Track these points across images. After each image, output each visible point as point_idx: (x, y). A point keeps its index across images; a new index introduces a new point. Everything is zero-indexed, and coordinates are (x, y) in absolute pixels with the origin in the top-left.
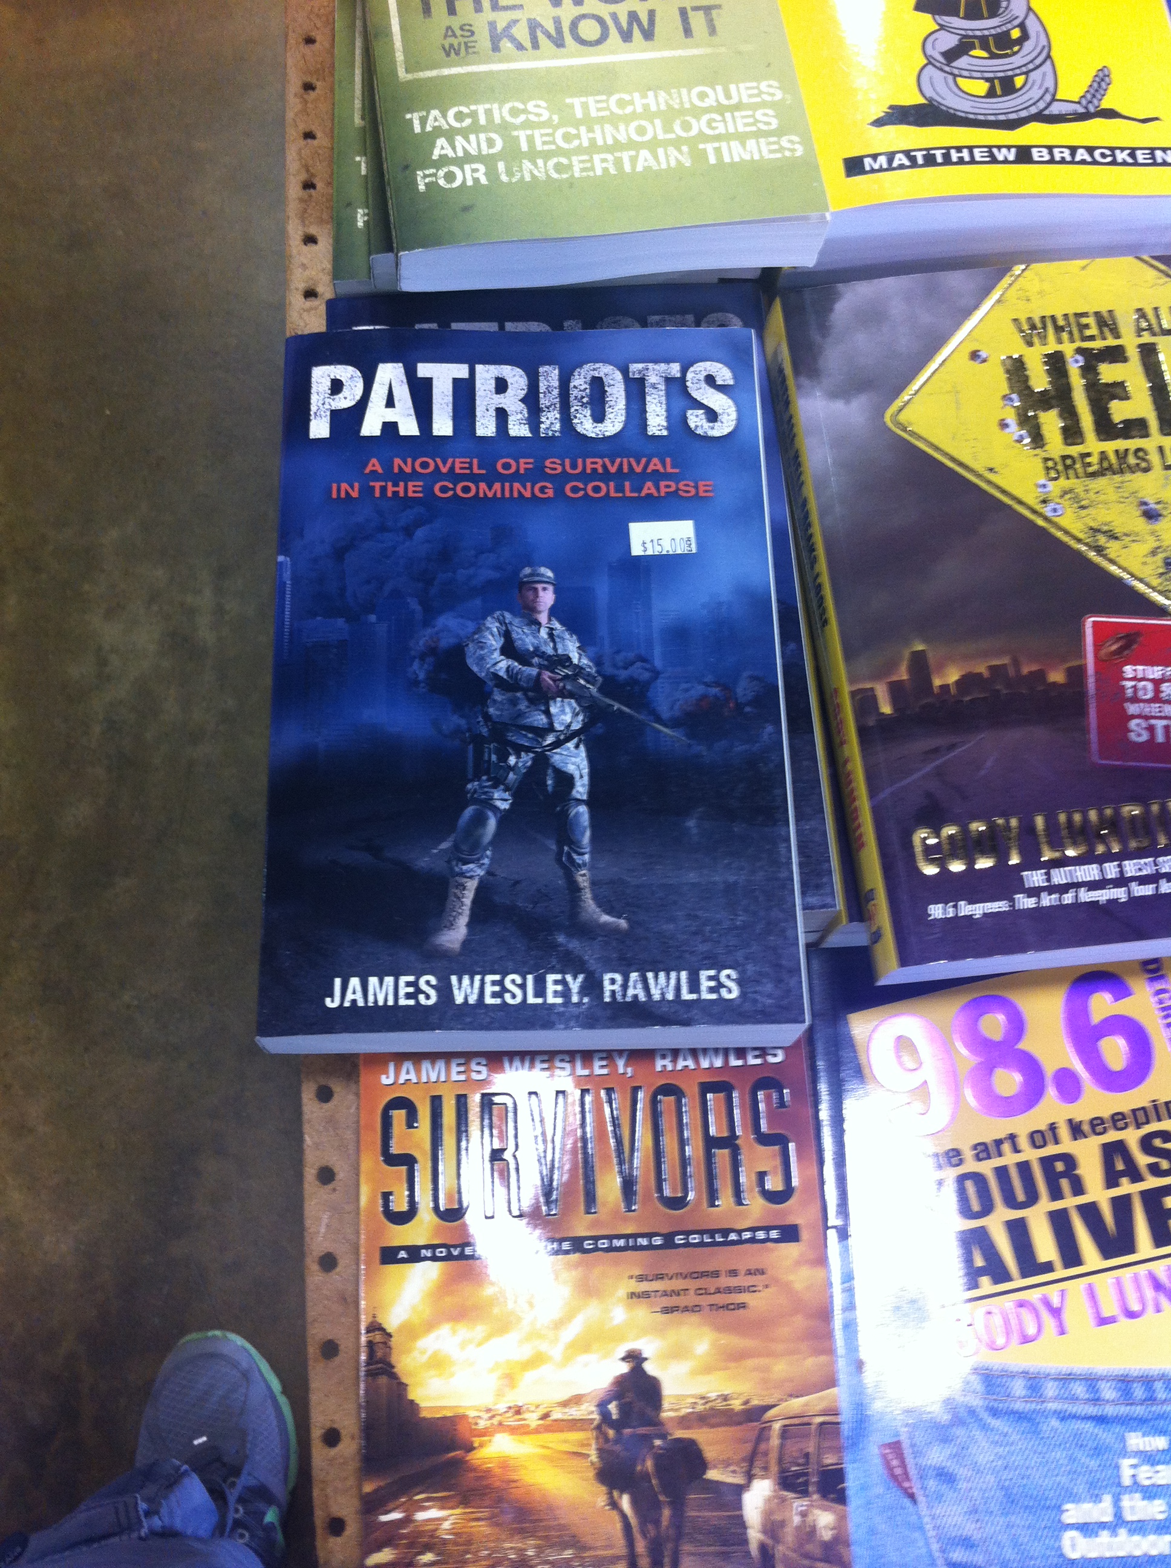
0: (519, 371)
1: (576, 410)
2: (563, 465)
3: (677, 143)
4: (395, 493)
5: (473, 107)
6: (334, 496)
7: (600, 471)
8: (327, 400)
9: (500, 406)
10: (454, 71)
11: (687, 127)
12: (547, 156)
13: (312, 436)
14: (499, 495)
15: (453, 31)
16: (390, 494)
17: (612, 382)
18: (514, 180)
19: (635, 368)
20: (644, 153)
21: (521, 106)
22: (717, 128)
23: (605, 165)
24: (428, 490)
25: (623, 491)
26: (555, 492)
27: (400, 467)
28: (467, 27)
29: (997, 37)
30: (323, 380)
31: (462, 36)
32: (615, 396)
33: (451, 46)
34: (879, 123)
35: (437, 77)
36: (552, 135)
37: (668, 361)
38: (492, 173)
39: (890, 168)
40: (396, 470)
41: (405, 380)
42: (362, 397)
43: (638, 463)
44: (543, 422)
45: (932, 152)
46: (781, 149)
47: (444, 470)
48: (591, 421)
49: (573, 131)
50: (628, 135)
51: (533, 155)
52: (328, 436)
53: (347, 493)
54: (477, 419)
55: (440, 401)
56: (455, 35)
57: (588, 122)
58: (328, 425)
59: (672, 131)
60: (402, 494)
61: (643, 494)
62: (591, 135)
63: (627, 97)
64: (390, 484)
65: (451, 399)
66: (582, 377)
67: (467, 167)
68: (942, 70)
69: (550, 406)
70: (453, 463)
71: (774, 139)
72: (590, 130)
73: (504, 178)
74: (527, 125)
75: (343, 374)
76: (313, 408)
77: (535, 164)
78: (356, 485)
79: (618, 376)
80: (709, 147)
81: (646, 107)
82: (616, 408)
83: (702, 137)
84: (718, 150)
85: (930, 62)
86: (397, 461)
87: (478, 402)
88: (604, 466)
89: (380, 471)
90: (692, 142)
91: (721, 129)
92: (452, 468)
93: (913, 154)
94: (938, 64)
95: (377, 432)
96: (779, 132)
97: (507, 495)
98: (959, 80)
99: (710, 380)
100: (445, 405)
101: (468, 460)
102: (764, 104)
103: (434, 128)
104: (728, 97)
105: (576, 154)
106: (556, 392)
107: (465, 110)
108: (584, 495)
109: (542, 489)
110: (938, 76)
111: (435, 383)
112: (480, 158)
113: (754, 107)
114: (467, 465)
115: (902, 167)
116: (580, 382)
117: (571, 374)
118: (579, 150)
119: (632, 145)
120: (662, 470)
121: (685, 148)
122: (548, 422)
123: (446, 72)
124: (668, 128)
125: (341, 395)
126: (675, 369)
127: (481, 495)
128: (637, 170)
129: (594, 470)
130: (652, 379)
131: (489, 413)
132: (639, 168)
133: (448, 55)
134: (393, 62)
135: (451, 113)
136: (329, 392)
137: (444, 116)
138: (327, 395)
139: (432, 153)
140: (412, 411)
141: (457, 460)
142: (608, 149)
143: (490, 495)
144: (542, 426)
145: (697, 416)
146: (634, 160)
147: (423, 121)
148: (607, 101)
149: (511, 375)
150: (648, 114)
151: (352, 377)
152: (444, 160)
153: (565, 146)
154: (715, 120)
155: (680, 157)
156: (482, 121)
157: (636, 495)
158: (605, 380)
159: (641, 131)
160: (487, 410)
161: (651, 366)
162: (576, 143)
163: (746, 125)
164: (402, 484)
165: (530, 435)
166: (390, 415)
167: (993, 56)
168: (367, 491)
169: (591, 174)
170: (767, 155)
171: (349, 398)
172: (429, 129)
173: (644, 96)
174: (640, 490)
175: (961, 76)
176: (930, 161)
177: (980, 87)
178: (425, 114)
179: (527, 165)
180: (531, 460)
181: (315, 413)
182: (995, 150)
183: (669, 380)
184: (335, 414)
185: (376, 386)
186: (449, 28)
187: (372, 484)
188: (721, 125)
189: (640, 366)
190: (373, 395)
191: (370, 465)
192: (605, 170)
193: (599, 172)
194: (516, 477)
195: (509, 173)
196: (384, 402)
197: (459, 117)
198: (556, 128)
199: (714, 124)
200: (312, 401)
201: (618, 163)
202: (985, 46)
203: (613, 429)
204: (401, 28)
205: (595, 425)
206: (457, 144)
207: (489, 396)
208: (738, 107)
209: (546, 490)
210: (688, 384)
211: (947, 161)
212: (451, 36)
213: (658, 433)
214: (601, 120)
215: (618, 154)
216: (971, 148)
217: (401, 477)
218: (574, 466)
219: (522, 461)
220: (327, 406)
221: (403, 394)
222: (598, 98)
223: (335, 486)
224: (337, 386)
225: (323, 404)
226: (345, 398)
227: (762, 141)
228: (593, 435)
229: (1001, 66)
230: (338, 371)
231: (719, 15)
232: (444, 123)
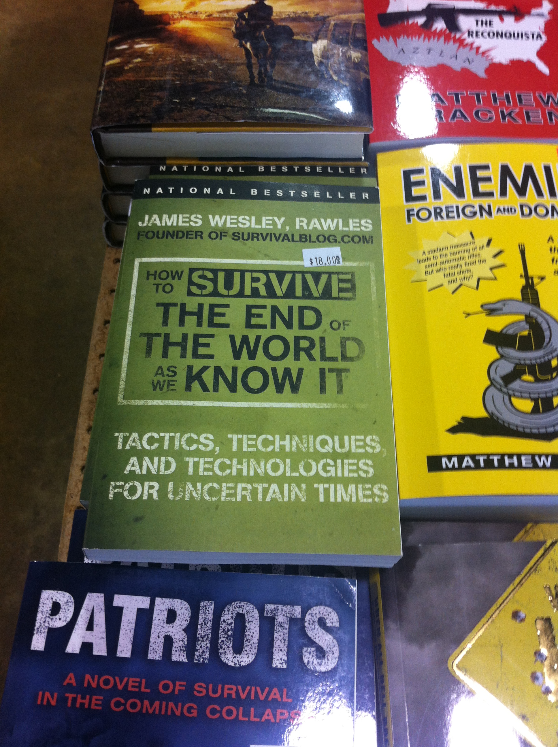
0: (186, 605)
1: (222, 641)
2: (207, 689)
3: (298, 481)
4: (82, 704)
5: (162, 434)
6: (39, 702)
7: (234, 696)
8: (48, 619)
9: (168, 634)
10: (156, 402)
11: (308, 468)
12: (205, 480)
13: (32, 648)
14: (157, 712)
15: (162, 370)
16: (78, 705)
17: (251, 619)
18: (177, 499)
19: (269, 607)
20: (274, 487)
21: (195, 437)
22: (329, 471)
23: (244, 493)
24: (106, 704)
25: (249, 716)
26: (198, 713)
27: (89, 682)
28: (172, 369)
29: (541, 365)
30: (47, 602)
31: (168, 375)
32: (252, 631)
33: (159, 382)
34: (453, 430)
35: (144, 406)
36: (212, 463)
37: (292, 604)
38: (162, 492)
39: (460, 468)
40: (86, 685)
41: (103, 608)
42: (71, 619)
43: (262, 692)
44: (197, 650)
45: (491, 458)
46: (373, 495)
47: (120, 687)
48: (232, 652)
49: (228, 462)
50: (265, 469)
51: (196, 479)
52: (43, 650)
53: (48, 700)
54: (150, 644)
55: (126, 627)
56: (162, 374)
57: (240, 455)
58: (44, 640)
59: (297, 470)
60: (86, 706)
61: (263, 719)
62: (239, 467)
63: (270, 438)
64: (79, 696)
65: (133, 626)
66: (230, 612)
67: (146, 484)
68: (501, 390)
69: (204, 636)
70: (128, 681)
71: (368, 486)
72: (240, 462)
73: (171, 496)
74: (197, 453)
75: (62, 599)
76: (37, 625)
77: (195, 486)
78: (56, 695)
79: (256, 613)
80: (321, 487)
81: (282, 447)
82: (252, 642)
83: (318, 478)
84: (327, 491)
85: (493, 382)
86: (88, 677)
87: (153, 630)
88: (237, 692)
89: (74, 684)
90: (310, 481)
91: (332, 473)
92: (126, 685)
93: (477, 458)
94: (499, 387)
95: (77, 651)
96: (373, 481)
97: (163, 712)
98: (514, 400)
99: (322, 622)
100: (128, 631)
101: (138, 680)
102: (366, 455)
103: (132, 447)
104: (342, 446)
105: (227, 482)
106: (210, 624)
107: (156, 435)
108: (219, 718)
109: (189, 709)
110: (498, 395)
111: (125, 611)
112: (157, 478)
113: (359, 457)
114: (137, 684)
115: (468, 468)
116: (228, 617)
117: (223, 610)
118: (228, 478)
119: (267, 479)
120: (279, 699)
121: (304, 486)
122: (201, 650)
123: (150, 402)
124: (294, 468)
125: (57, 617)
126: (297, 610)
127: (144, 711)
128: (267, 500)
129: (230, 695)
130: (280, 618)
131: (160, 640)
132: (268, 499)
133: (155, 389)
134: (117, 389)
135: (146, 437)
136: (50, 612)
137: (141, 439)
138: (48, 615)
139: (125, 469)
140: (104, 635)
141: (131, 679)
142: (249, 480)
143: (151, 711)
144: (197, 653)
145: (310, 653)
146: (265, 491)
147: (126, 440)
148: (256, 440)
149: (180, 607)
150: (282, 454)
151: (67, 602)
152: (133, 476)
153: (219, 473)
154: (329, 465)
155: (299, 493)
156: (166, 446)
157: (258, 720)
158: (246, 616)
159: (275, 467)
160: (159, 637)
161: (280, 607)
162: (228, 471)
163: (350, 471)
164: (88, 697)
165: (186, 661)
166: (89, 637)
167: (537, 380)
168: (62, 700)
169: (233, 499)
170: (362, 500)
171: (62, 619)
172: (128, 447)
173: (283, 439)
174: (261, 717)
175: (514, 395)
176: (489, 465)
177: (527, 405)
178: (127, 434)
179: (189, 486)
180: (185, 683)
181: (38, 629)
182: (537, 458)
183: (292, 620)
184: (52, 632)
185: (83, 612)
186: (160, 367)
187: (67, 695)
188: (333, 469)
189: (272, 607)
190: (79, 619)
191: (68, 678)
192: (244, 497)
193: (239, 498)
194: (171, 697)
195: (175, 493)
196: (86, 626)
197: (151, 441)
198: (216, 458)
199: (328, 468)
200: (37, 618)
201: (254, 492)
202: (532, 372)
203: (247, 660)
204: (128, 363)
205: (235, 655)
206: (144, 462)
207: (162, 624)
208: (348, 455)
209: (192, 711)
210: (306, 624)
211: (502, 465)
212: (160, 374)
213: (279, 666)
214: (249, 455)
215: (255, 485)
216: (519, 456)
217: (90, 691)
218: (215, 691)
219: (178, 683)
220: (46, 625)
221: (100, 619)
222: (250, 436)
223: (41, 693)
224: (56, 608)
225: (44, 622)
226: (60, 619)
227: (360, 486)
228: (232, 664)
229: (542, 388)
230: (58, 596)
231: (347, 377)
232: (139, 444)
